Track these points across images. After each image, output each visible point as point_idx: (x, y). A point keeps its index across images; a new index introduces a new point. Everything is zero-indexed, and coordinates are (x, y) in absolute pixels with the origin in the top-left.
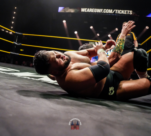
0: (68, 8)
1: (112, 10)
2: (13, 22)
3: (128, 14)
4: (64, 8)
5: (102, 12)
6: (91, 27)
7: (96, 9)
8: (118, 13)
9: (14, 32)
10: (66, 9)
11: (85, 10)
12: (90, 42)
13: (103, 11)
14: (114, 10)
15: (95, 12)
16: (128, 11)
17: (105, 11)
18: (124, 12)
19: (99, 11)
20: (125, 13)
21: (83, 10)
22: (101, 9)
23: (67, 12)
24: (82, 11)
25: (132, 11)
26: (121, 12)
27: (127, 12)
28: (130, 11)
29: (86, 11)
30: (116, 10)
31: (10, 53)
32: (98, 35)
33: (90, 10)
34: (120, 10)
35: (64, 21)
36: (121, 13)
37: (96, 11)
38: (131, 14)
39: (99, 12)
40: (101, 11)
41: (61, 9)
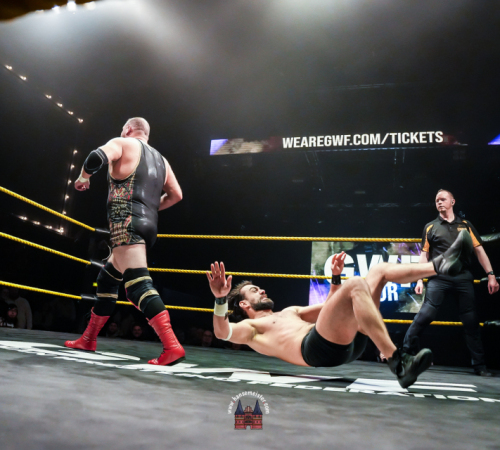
0: (241, 140)
1: (378, 135)
2: (67, 197)
3: (431, 141)
4: (228, 143)
5: (348, 143)
7: (330, 137)
8: (399, 142)
9: (93, 229)
10: (233, 143)
11: (295, 142)
12: (314, 244)
13: (352, 141)
14: (387, 135)
15: (326, 144)
16: (431, 133)
17: (358, 139)
18: (418, 137)
19: (339, 140)
20: (421, 141)
21: (288, 143)
22: (346, 136)
23: (237, 152)
24: (285, 146)
25: (441, 133)
26: (406, 138)
27: (428, 136)
28: (437, 134)
29: (300, 144)
30: (393, 135)
31: (79, 297)
33: (311, 142)
34: (404, 134)
36: (408, 141)
37: (330, 142)
38: (441, 140)
39: (340, 144)
40: (346, 140)
41: (216, 146)
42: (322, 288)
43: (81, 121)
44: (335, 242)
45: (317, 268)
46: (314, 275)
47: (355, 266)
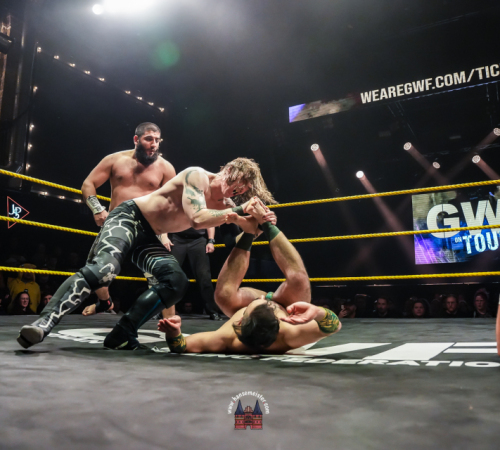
0: (319, 102)
1: (463, 73)
4: (303, 109)
6: (408, 146)
7: (410, 84)
8: (488, 76)
10: (310, 107)
12: (413, 197)
13: (434, 84)
15: (406, 92)
17: (440, 82)
19: (419, 86)
21: (366, 98)
22: (427, 81)
23: (317, 115)
24: (364, 101)
26: (496, 70)
29: (379, 97)
30: (480, 70)
32: (436, 165)
33: (390, 92)
34: (492, 68)
35: (315, 148)
36: (498, 73)
37: (411, 89)
39: (422, 89)
40: (428, 85)
41: (295, 112)
42: (427, 242)
43: (162, 110)
44: (436, 192)
45: (419, 222)
46: (417, 230)
47: (460, 215)
